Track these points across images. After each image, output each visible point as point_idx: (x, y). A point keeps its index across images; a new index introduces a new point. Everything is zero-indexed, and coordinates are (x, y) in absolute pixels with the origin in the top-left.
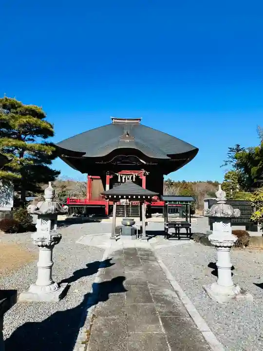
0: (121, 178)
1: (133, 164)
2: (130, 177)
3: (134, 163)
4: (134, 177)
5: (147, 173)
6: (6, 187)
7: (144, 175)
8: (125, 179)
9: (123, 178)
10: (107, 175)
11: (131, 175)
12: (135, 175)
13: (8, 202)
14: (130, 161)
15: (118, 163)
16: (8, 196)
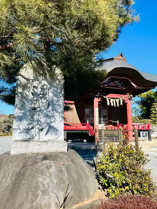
0: (110, 100)
2: (118, 101)
4: (121, 101)
7: (130, 99)
8: (113, 102)
10: (95, 98)
11: (118, 98)
12: (122, 99)
13: (52, 125)
14: (115, 85)
15: (105, 86)
16: (50, 108)
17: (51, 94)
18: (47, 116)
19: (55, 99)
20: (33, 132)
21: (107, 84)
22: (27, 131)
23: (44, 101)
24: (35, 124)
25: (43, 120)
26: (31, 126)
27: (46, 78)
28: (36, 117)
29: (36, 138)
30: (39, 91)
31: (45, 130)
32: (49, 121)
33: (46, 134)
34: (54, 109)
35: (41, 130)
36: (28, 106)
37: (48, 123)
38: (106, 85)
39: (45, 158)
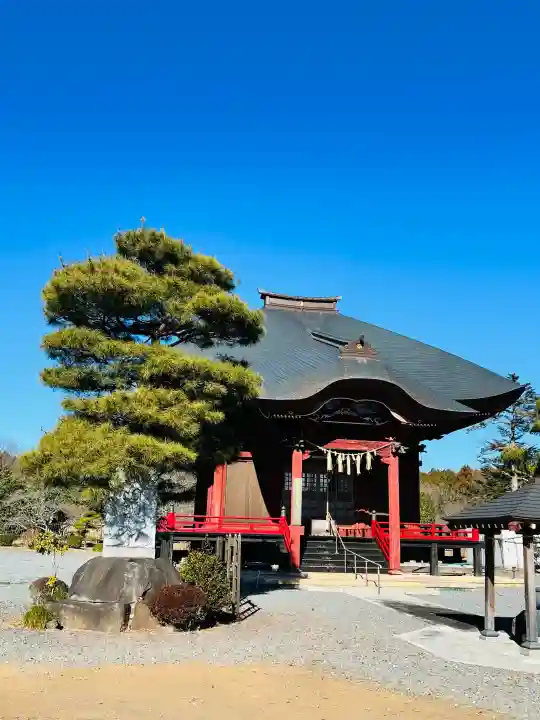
0: (334, 458)
1: (364, 421)
2: (358, 460)
3: (367, 419)
4: (369, 458)
5: (403, 450)
6: (137, 485)
7: (395, 454)
8: (344, 462)
9: (340, 461)
10: (295, 451)
11: (361, 452)
12: (372, 453)
13: (143, 530)
14: (355, 414)
15: (324, 419)
16: (141, 513)
17: (143, 498)
18: (137, 522)
19: (147, 502)
20: (123, 538)
21: (329, 412)
22: (117, 536)
23: (134, 506)
24: (125, 529)
25: (132, 526)
26: (121, 532)
27: (138, 481)
28: (126, 523)
29: (126, 544)
30: (130, 496)
31: (135, 537)
32: (138, 527)
33: (136, 540)
34: (145, 514)
35: (131, 536)
36: (120, 511)
37: (137, 530)
38: (326, 416)
39: (132, 560)
